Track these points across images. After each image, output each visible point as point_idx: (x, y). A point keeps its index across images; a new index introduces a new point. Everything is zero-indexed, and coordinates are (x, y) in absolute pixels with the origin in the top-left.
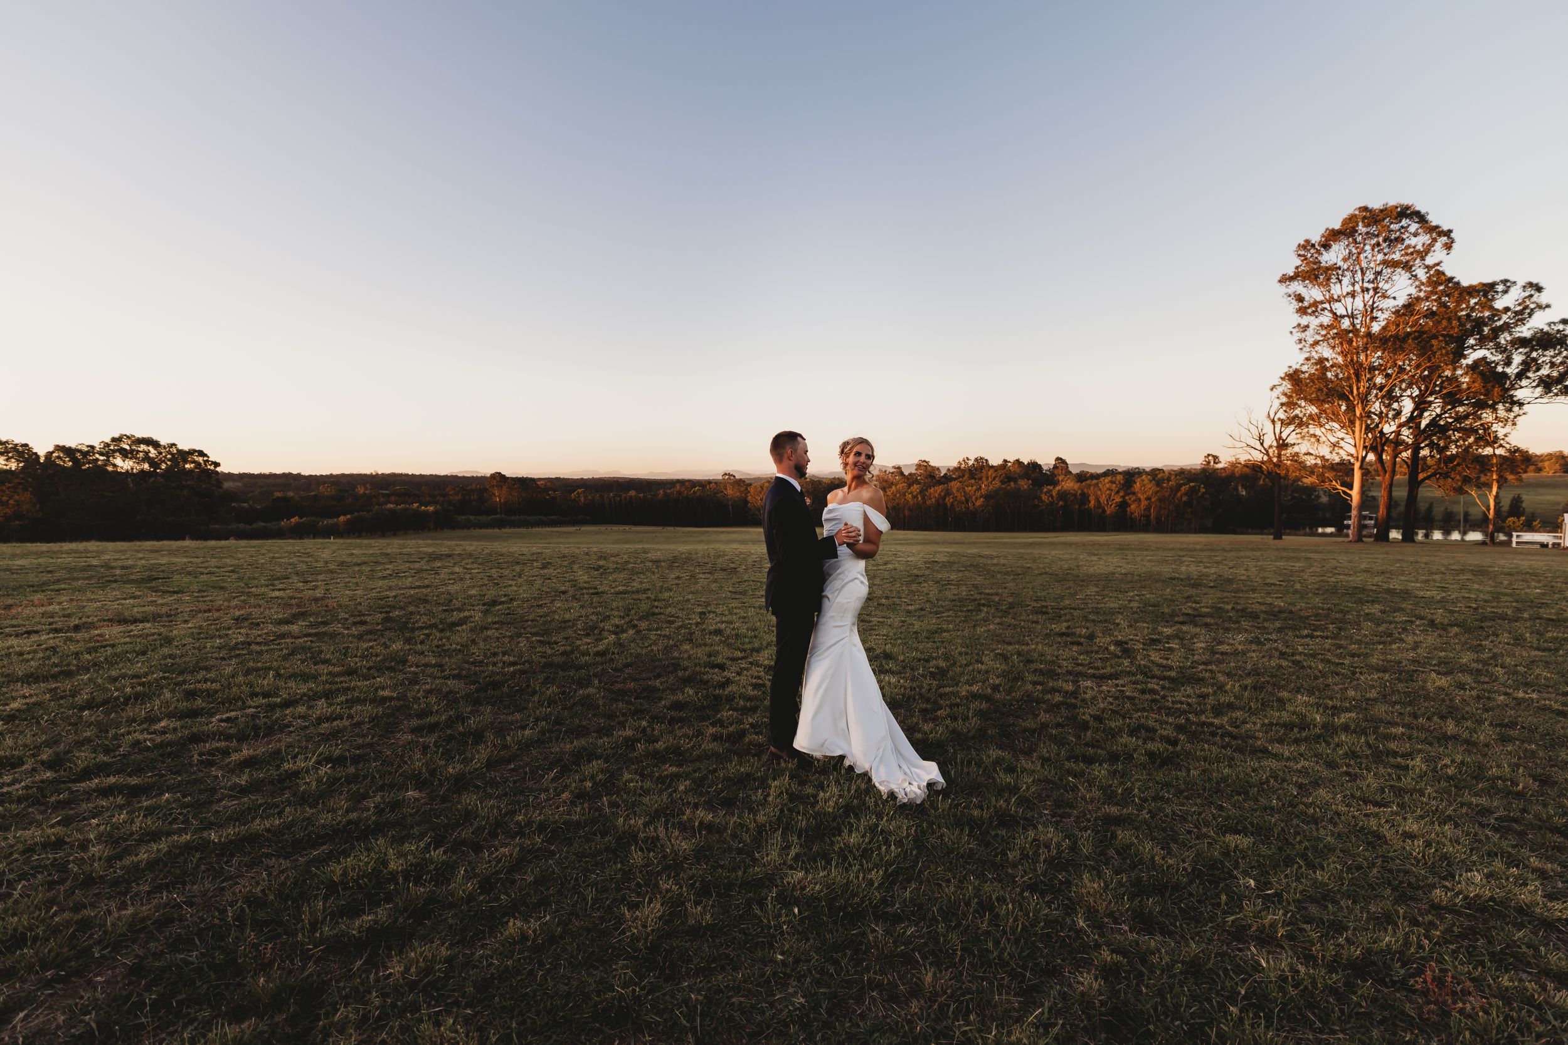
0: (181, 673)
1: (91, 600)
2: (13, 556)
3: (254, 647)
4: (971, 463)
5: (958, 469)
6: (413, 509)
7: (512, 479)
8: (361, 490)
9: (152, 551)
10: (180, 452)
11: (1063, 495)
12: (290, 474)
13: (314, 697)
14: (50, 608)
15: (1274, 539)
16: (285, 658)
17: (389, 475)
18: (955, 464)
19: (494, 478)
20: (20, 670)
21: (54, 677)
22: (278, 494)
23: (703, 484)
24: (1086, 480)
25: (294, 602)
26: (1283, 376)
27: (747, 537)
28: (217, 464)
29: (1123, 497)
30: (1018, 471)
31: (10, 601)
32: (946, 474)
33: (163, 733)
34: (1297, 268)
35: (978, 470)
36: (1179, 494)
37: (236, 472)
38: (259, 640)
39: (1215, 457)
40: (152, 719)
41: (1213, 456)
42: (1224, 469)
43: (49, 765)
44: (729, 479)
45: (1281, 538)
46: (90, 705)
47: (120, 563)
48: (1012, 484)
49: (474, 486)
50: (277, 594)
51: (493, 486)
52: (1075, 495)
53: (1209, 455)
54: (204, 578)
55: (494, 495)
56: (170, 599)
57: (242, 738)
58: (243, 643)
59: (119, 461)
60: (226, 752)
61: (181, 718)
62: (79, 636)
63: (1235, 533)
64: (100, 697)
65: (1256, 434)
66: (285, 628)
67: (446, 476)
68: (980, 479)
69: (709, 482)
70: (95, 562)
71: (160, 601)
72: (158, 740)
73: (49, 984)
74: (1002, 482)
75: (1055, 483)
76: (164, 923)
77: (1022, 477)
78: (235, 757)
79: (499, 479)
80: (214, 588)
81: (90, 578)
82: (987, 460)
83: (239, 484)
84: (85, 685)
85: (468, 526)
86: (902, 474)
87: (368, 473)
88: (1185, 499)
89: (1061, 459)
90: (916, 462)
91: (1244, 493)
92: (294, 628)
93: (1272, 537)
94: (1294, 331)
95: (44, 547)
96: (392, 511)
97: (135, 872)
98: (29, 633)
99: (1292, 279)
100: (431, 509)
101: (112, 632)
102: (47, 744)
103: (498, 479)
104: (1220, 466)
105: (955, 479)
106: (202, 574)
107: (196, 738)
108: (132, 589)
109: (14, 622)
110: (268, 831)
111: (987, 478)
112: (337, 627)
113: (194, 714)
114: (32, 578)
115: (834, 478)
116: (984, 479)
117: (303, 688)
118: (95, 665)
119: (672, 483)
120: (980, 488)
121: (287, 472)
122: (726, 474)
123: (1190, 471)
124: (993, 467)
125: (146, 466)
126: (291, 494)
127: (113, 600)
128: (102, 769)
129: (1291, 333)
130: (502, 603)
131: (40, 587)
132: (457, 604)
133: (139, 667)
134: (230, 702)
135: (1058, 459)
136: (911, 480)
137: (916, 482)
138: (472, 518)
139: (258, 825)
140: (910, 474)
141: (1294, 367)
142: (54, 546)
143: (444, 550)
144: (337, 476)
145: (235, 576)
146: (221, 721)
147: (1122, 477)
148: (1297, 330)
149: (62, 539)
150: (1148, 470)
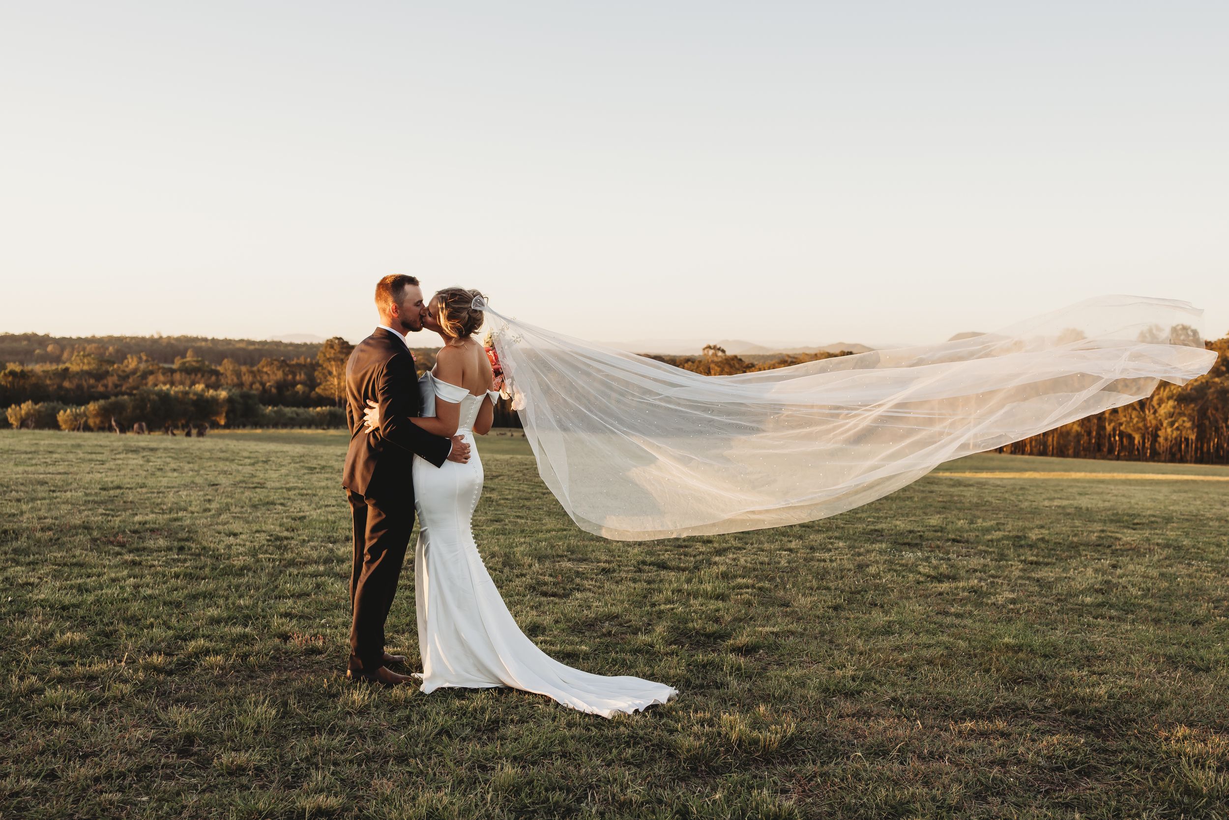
6: (195, 394)
12: (35, 335)
17: (178, 339)
19: (332, 347)
22: (13, 366)
44: (715, 355)
49: (302, 360)
51: (329, 360)
55: (330, 373)
67: (264, 343)
87: (148, 336)
96: (165, 395)
100: (223, 393)
103: (337, 348)
122: (709, 347)
126: (32, 366)
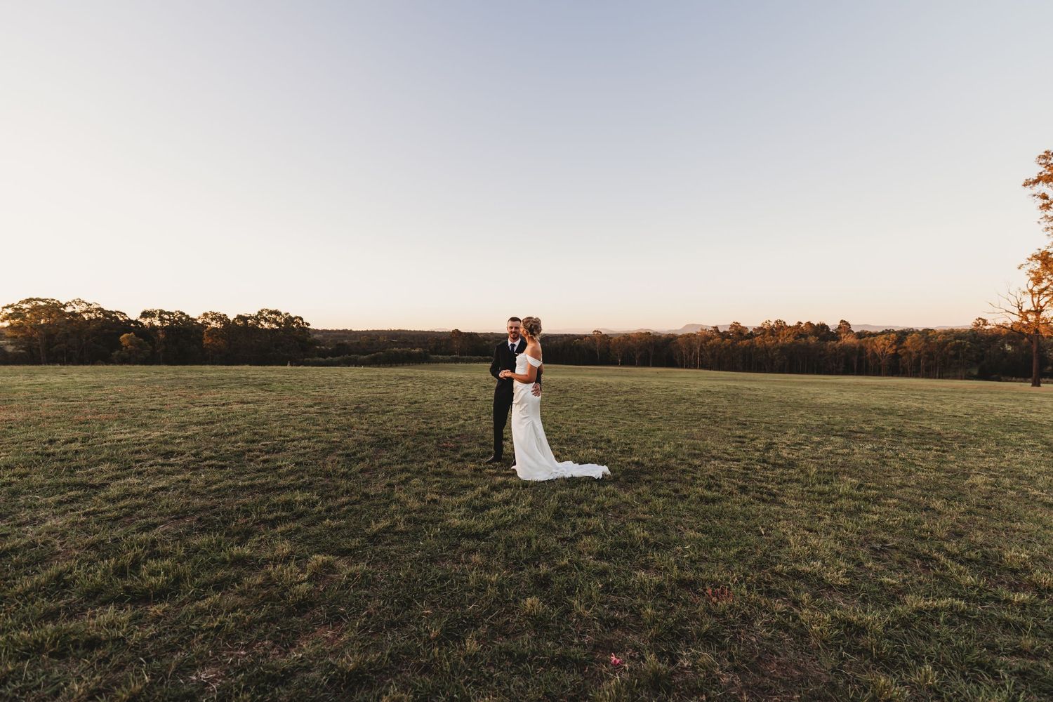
0: (255, 425)
1: (233, 393)
2: (211, 372)
3: (291, 417)
4: (772, 324)
5: (760, 329)
6: (407, 351)
7: (465, 333)
8: (381, 339)
9: (269, 371)
10: (290, 317)
11: (844, 348)
12: (347, 330)
13: (305, 438)
14: (216, 396)
15: (1032, 386)
16: (300, 422)
17: (398, 331)
18: (760, 325)
19: (454, 333)
20: (195, 420)
21: (207, 423)
23: (581, 337)
24: (864, 337)
25: (319, 397)
26: (1030, 257)
27: (607, 372)
28: (308, 324)
29: (896, 350)
30: (809, 330)
31: (202, 392)
32: (751, 332)
33: (238, 447)
34: (1041, 173)
35: (778, 329)
36: (946, 349)
37: (320, 329)
38: (294, 413)
39: (985, 321)
40: (236, 442)
41: (982, 319)
42: (991, 330)
43: (194, 455)
44: (598, 334)
45: (1039, 386)
46: (216, 435)
47: (253, 376)
48: (803, 339)
49: (443, 338)
50: (314, 393)
51: (454, 338)
52: (855, 348)
53: (979, 319)
54: (285, 384)
55: (454, 343)
56: (266, 394)
57: (267, 453)
58: (287, 415)
59: (263, 323)
60: (258, 457)
61: (247, 442)
62: (223, 408)
63: (999, 380)
64: (221, 432)
65: (1015, 302)
66: (307, 409)
68: (778, 335)
69: (586, 336)
70: (243, 375)
71: (262, 395)
72: (235, 449)
73: (172, 519)
74: (795, 338)
75: (838, 340)
76: (211, 508)
77: (811, 335)
78: (261, 458)
79: (457, 333)
80: (289, 390)
81: (237, 383)
82: (784, 323)
83: (321, 336)
84: (216, 428)
85: (438, 361)
86: (718, 331)
88: (952, 352)
89: (845, 321)
90: (731, 323)
91: (1010, 349)
92: (312, 409)
93: (1031, 384)
94: (1041, 221)
95: (224, 367)
96: (396, 352)
97: (210, 492)
98: (204, 406)
99: (1036, 182)
100: (417, 350)
101: (236, 407)
102: (195, 448)
104: (987, 327)
105: (758, 335)
106: (286, 382)
107: (250, 451)
108: (253, 389)
109: (200, 401)
110: (260, 484)
111: (783, 335)
112: (332, 410)
113: (253, 441)
114: (214, 382)
115: (670, 334)
116: (781, 336)
117: (300, 435)
118: (224, 420)
119: (562, 336)
120: (777, 342)
121: (345, 329)
122: (596, 331)
123: (958, 331)
124: (790, 327)
125: (274, 326)
126: (346, 341)
127: (244, 393)
128: (212, 458)
129: (1039, 222)
130: (419, 403)
131: (214, 387)
132: (396, 402)
133: (240, 422)
134: (267, 438)
135: (842, 321)
136: (724, 335)
137: (729, 337)
138: (440, 357)
139: (256, 482)
140: (725, 332)
141: (1043, 249)
142: (229, 367)
143: (412, 374)
144: (371, 331)
145: (300, 384)
146: (263, 445)
147: (895, 335)
148: (1044, 220)
149: (233, 365)
150: (920, 330)
